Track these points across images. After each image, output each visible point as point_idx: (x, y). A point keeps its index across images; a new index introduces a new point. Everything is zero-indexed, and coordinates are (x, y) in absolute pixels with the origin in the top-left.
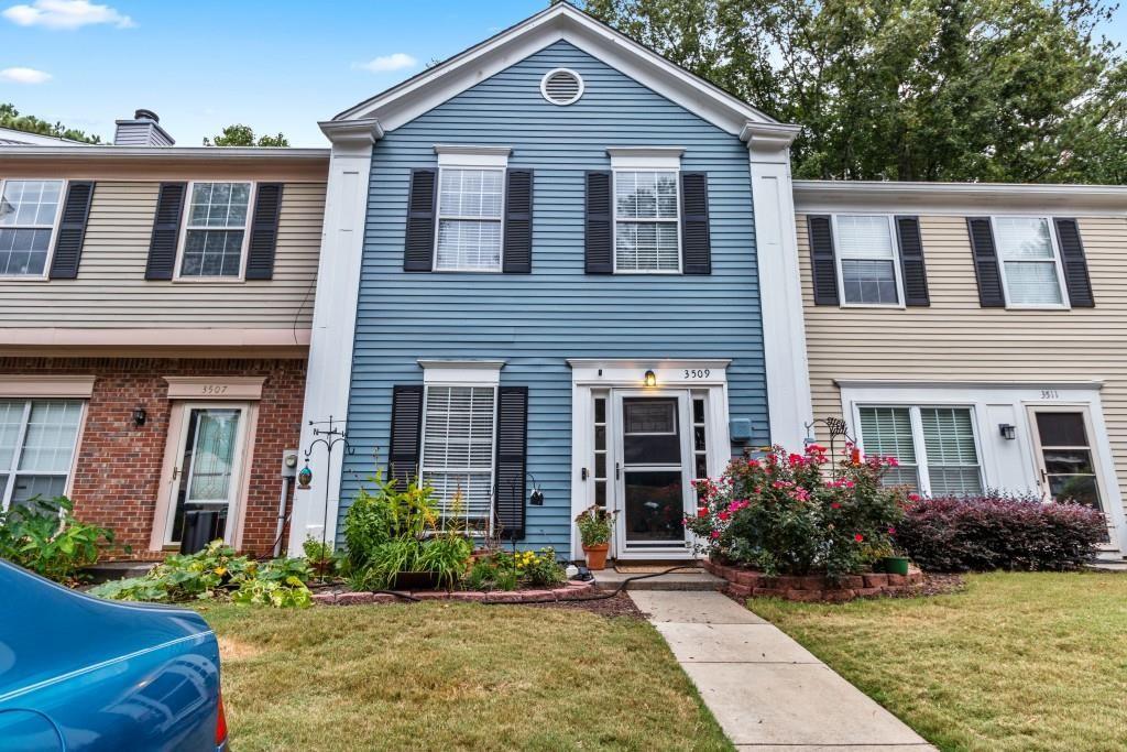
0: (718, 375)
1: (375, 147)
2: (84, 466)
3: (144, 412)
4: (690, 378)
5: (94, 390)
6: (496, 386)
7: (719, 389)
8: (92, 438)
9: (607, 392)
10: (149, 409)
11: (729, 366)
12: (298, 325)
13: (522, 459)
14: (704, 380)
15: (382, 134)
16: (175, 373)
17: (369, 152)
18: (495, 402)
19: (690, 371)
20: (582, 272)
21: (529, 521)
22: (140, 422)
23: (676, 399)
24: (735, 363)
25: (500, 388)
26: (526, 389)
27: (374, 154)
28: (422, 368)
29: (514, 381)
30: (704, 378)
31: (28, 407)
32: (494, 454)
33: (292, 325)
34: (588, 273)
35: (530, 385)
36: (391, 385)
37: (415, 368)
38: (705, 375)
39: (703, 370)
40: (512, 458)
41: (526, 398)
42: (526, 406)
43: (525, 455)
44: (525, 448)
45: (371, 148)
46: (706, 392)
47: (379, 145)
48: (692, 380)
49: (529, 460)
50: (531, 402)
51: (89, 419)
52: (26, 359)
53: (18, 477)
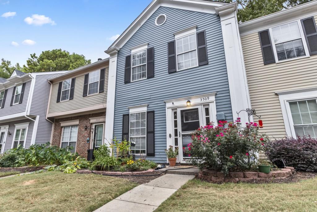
0: (212, 98)
1: (118, 53)
2: (78, 140)
3: (86, 127)
4: (202, 101)
5: (79, 123)
6: (146, 112)
7: (212, 103)
8: (79, 133)
9: (176, 109)
10: (88, 126)
11: (216, 94)
12: (104, 103)
13: (153, 132)
14: (207, 101)
15: (119, 50)
16: (91, 117)
17: (117, 55)
18: (146, 116)
19: (202, 98)
20: (168, 73)
21: (156, 151)
22: (86, 129)
23: (197, 109)
24: (218, 93)
25: (147, 112)
26: (154, 111)
27: (118, 55)
28: (129, 109)
29: (151, 109)
30: (207, 100)
31: (70, 127)
32: (146, 131)
33: (102, 103)
34: (170, 73)
35: (155, 110)
36: (122, 115)
37: (127, 109)
38: (207, 99)
39: (207, 98)
40: (151, 132)
41: (154, 114)
42: (154, 116)
43: (154, 131)
44: (154, 129)
45: (117, 54)
46: (208, 105)
47: (119, 53)
48: (203, 101)
49: (155, 132)
50: (155, 115)
51: (79, 129)
52: (69, 117)
53: (70, 142)
